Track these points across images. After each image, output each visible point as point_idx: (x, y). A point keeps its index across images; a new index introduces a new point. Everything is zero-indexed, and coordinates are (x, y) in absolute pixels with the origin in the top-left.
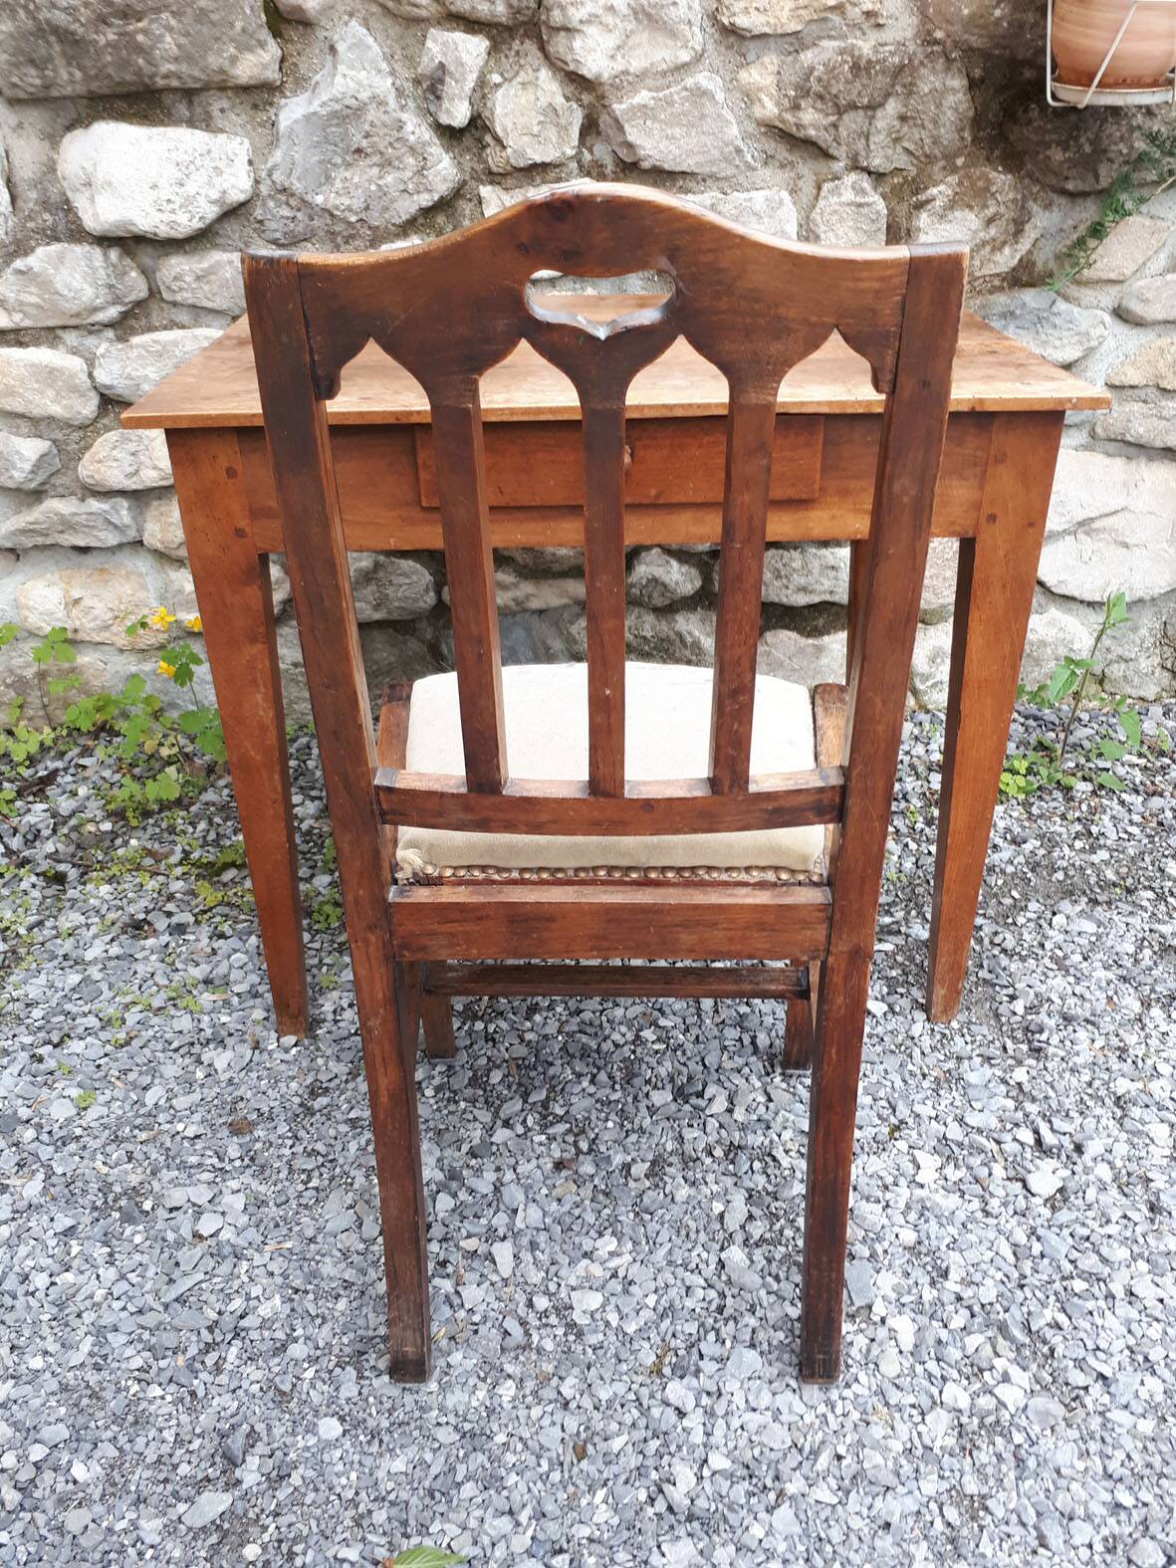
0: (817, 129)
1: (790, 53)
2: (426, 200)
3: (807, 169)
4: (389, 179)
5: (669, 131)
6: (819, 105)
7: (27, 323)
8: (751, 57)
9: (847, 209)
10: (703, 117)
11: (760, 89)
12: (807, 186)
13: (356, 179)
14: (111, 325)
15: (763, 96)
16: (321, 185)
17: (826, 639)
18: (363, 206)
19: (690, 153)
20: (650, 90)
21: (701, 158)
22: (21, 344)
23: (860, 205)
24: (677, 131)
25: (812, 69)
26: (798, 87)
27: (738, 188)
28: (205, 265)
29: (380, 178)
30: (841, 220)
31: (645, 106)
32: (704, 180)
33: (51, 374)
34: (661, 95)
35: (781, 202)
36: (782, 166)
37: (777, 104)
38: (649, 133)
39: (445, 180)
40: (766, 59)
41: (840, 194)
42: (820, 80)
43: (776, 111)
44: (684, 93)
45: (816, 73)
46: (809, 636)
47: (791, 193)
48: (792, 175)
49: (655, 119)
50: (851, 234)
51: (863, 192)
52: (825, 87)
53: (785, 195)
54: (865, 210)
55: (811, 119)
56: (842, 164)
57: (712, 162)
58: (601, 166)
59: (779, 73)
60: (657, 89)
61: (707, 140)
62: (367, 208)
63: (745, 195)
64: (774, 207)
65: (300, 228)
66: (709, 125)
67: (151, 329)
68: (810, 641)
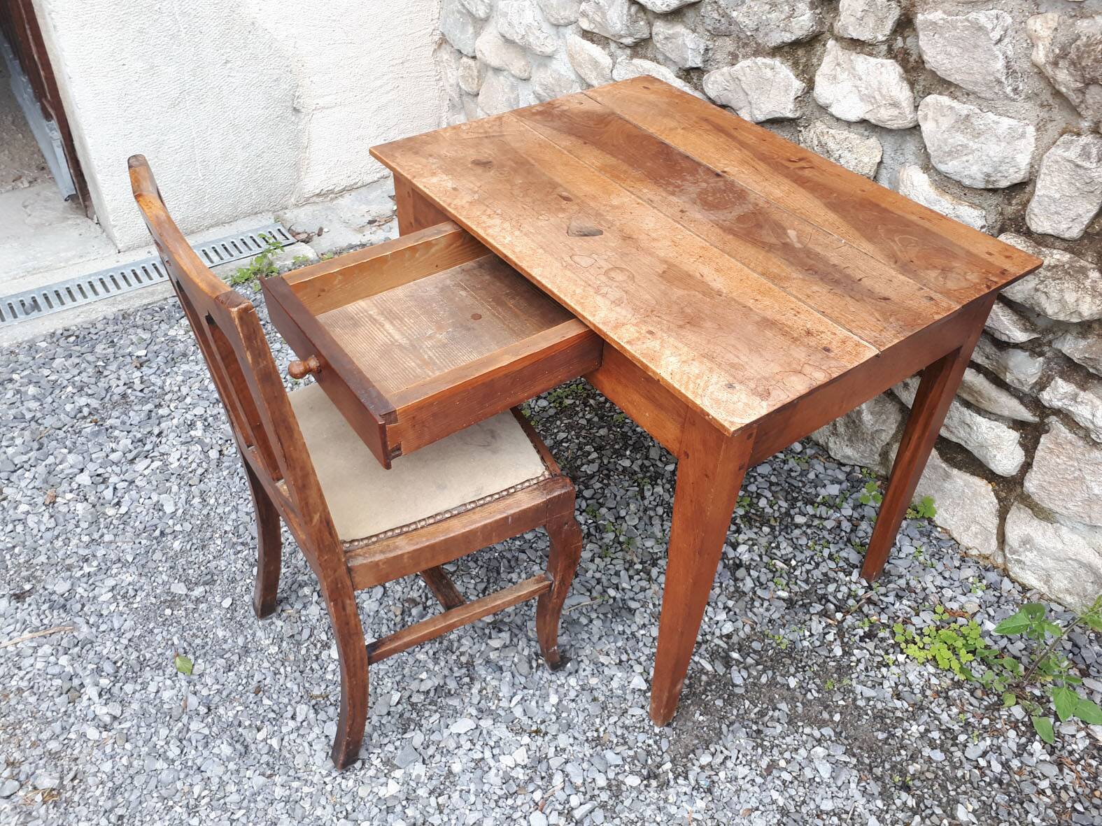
0: (1067, 88)
1: (1072, 17)
2: (788, 37)
3: (1060, 118)
4: (773, 15)
5: (948, 49)
6: (1072, 68)
7: (596, 31)
8: (1042, 10)
9: (1066, 163)
10: (976, 46)
11: (1039, 38)
12: (1053, 130)
13: (756, 9)
14: (628, 46)
15: (1040, 45)
16: (737, 5)
17: (955, 471)
18: (755, 27)
19: (958, 70)
20: (944, 12)
21: (966, 77)
22: (592, 41)
23: (1077, 166)
24: (954, 51)
25: (1078, 37)
26: (1063, 49)
27: (993, 109)
28: (671, 32)
29: (769, 13)
30: (1060, 171)
31: (935, 23)
32: (968, 94)
33: (595, 64)
34: (950, 18)
35: (1023, 135)
36: (1042, 106)
37: (1047, 56)
38: (934, 45)
39: (801, 28)
40: (1050, 15)
41: (1068, 149)
42: (1078, 49)
43: (1043, 61)
44: (966, 23)
45: (1078, 43)
46: (947, 460)
47: (1037, 130)
48: (1046, 116)
49: (941, 35)
50: (1064, 185)
51: (1088, 157)
52: (1079, 57)
53: (1031, 130)
54: (1081, 172)
55: (1064, 77)
56: (1086, 124)
57: (976, 83)
58: (908, 54)
59: (1056, 29)
60: (949, 14)
61: (976, 66)
62: (757, 30)
63: (996, 118)
64: (1014, 136)
65: (723, 28)
66: (979, 54)
67: (645, 57)
68: (944, 465)
